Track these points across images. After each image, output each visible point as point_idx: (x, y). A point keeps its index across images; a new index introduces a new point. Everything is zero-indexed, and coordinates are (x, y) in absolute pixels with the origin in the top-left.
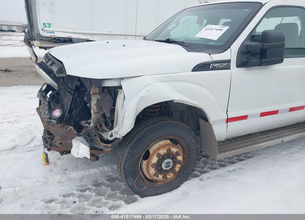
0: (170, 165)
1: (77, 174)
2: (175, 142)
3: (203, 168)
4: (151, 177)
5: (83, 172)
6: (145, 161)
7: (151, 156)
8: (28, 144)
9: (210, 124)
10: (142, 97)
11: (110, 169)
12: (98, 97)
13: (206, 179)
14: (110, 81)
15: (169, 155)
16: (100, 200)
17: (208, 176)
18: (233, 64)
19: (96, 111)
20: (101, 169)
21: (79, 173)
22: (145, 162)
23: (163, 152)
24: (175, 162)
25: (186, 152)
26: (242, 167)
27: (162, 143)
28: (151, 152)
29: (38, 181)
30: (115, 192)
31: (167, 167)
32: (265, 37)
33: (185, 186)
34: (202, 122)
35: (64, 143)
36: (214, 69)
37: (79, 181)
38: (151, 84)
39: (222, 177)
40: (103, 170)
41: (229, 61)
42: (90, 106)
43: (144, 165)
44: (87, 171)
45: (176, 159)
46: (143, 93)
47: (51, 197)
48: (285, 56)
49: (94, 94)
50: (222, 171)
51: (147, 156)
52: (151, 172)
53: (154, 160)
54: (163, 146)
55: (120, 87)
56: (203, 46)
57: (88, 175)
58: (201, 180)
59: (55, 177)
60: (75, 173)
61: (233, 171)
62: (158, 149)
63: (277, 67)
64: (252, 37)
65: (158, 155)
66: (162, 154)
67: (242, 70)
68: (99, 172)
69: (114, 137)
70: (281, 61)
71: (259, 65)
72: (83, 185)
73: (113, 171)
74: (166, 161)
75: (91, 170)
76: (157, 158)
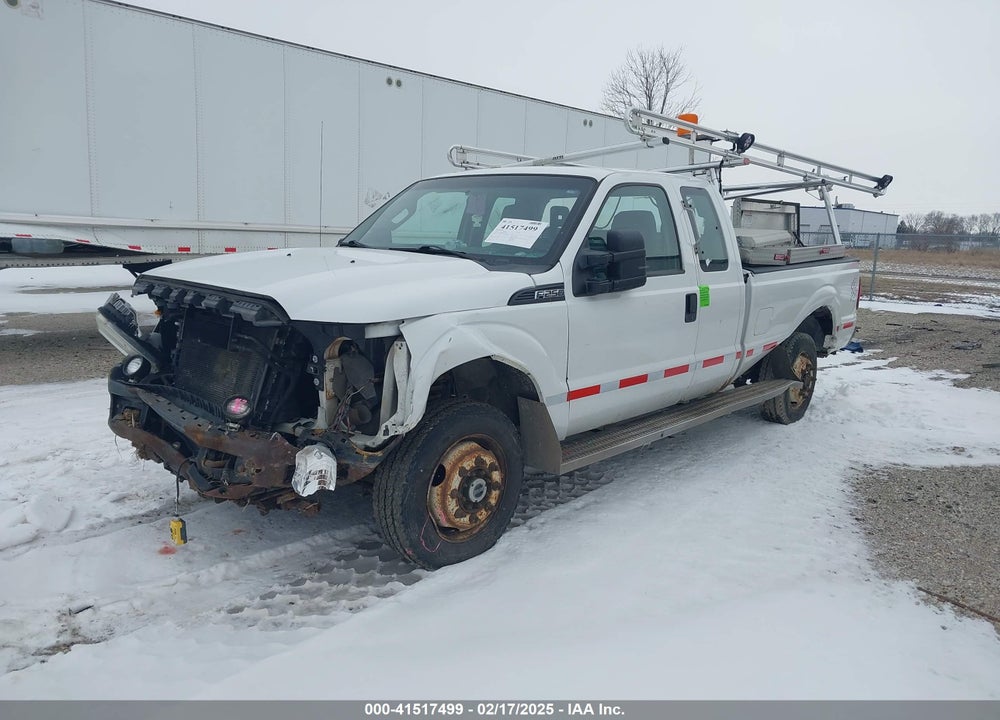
0: (482, 492)
1: (261, 557)
2: (485, 445)
3: (525, 512)
4: (448, 520)
5: (272, 552)
6: (437, 487)
7: (450, 476)
8: (66, 527)
9: (543, 404)
10: (443, 353)
11: (331, 540)
12: (337, 363)
13: (538, 525)
14: (379, 327)
15: (480, 471)
16: (345, 591)
17: (542, 520)
18: (568, 290)
19: (332, 393)
20: (309, 541)
21: (264, 554)
22: (437, 489)
23: (469, 464)
24: (491, 486)
25: (504, 464)
26: (598, 500)
27: (465, 447)
28: (448, 467)
29: (177, 581)
30: (368, 574)
31: (477, 496)
32: (612, 242)
33: (504, 542)
34: (524, 405)
35: (263, 469)
36: (541, 300)
37: (271, 570)
38: (453, 329)
39: (568, 519)
40: (314, 544)
41: (561, 286)
42: (322, 382)
43: (435, 495)
44: (281, 549)
45: (490, 478)
46: (442, 346)
47: (230, 605)
48: (647, 273)
49: (329, 358)
50: (563, 511)
51: (441, 476)
52: (450, 508)
53: (456, 482)
54: (468, 453)
55: (400, 336)
56: (507, 261)
57: (285, 557)
58: (531, 528)
59: (212, 569)
60: (256, 556)
61: (583, 508)
62: (461, 459)
63: (636, 293)
64: (590, 241)
65: (462, 472)
66: (468, 468)
67: (582, 301)
68: (309, 548)
69: (392, 434)
70: (642, 282)
71: (610, 292)
72: (287, 575)
73: (339, 543)
74: (476, 482)
75: (290, 547)
76: (460, 479)
